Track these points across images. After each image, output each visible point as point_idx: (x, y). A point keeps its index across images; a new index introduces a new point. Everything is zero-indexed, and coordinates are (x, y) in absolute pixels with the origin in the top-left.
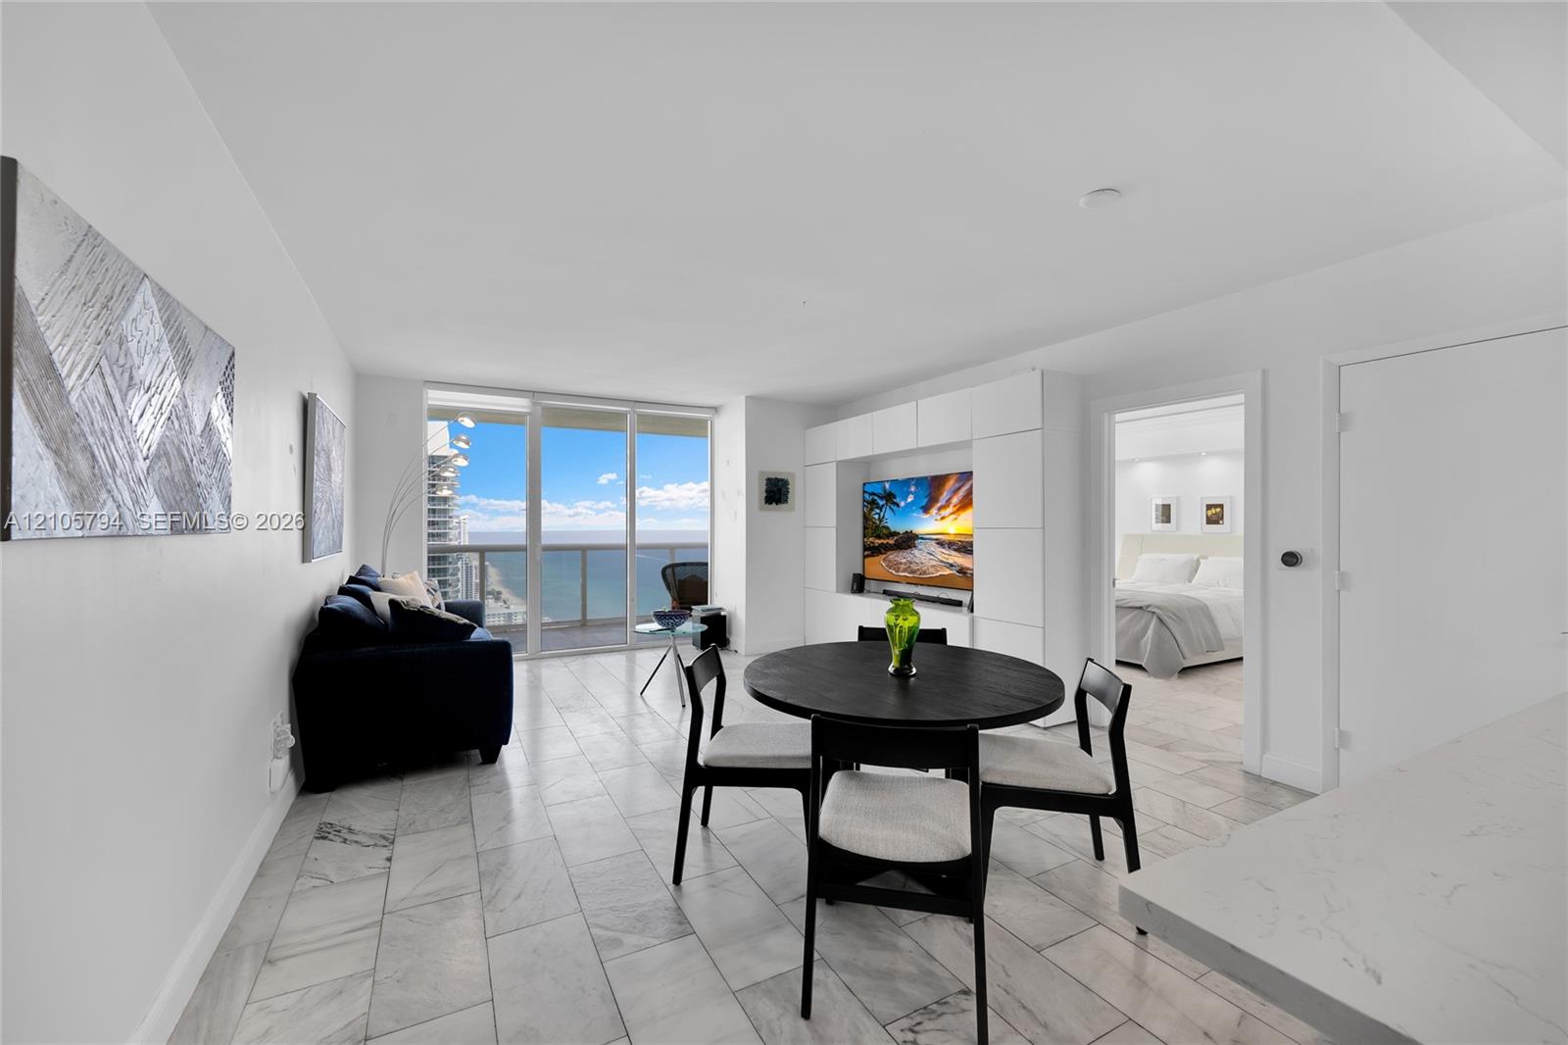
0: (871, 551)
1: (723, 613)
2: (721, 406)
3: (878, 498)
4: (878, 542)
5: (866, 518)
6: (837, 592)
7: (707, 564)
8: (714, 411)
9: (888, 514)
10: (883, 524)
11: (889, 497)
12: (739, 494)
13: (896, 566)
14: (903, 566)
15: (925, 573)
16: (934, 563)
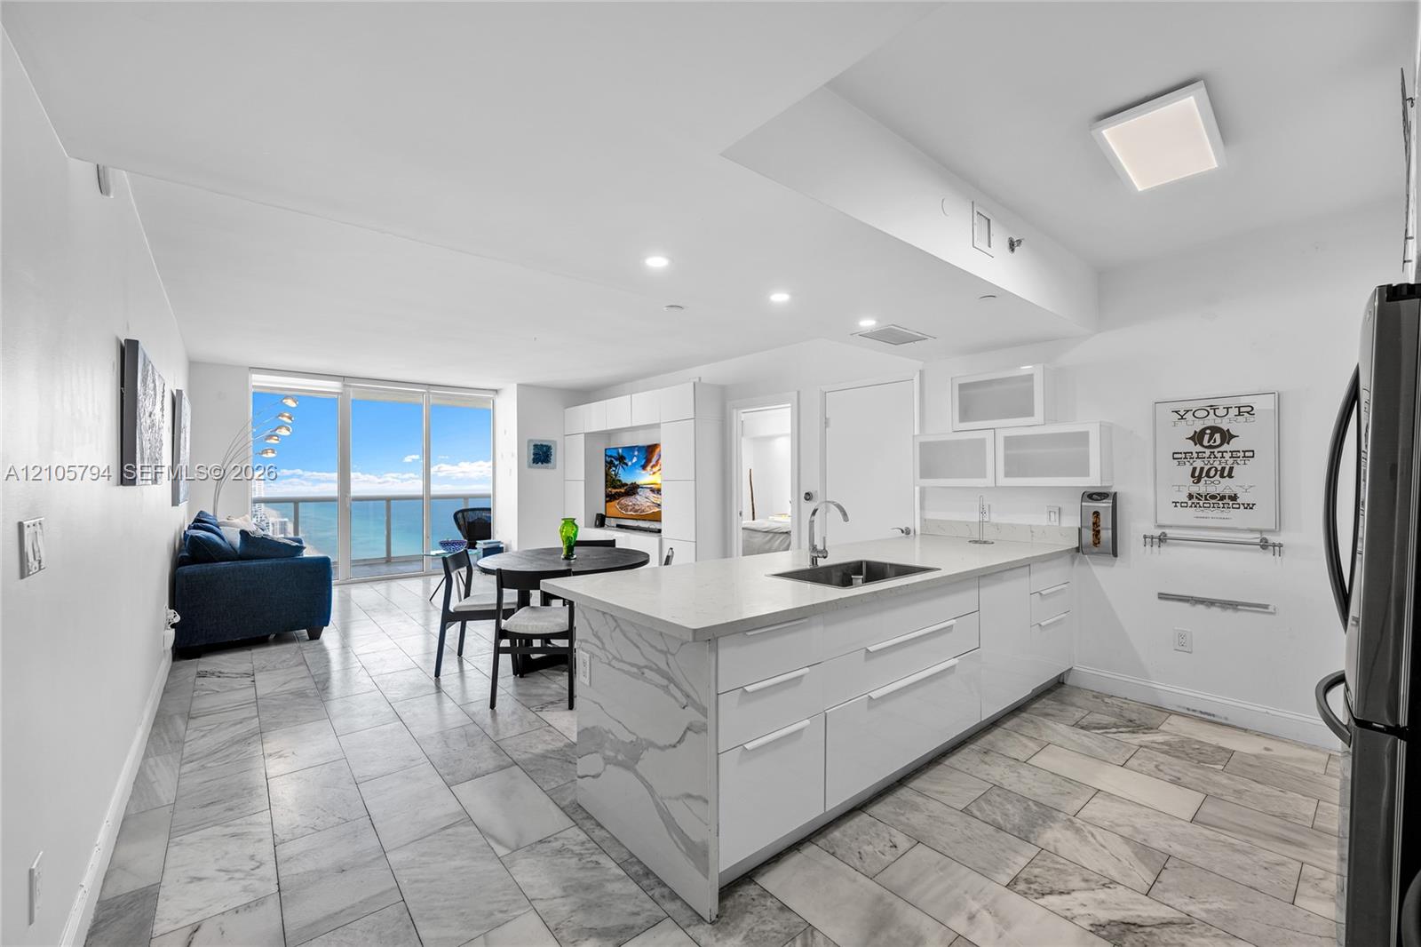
0: (610, 498)
1: (501, 546)
2: (500, 389)
3: (616, 459)
4: (614, 491)
5: (607, 475)
6: (586, 526)
7: (490, 509)
8: (495, 393)
9: (621, 471)
10: (618, 478)
11: (621, 459)
12: (513, 455)
13: (625, 507)
14: (630, 508)
15: (643, 511)
16: (648, 504)
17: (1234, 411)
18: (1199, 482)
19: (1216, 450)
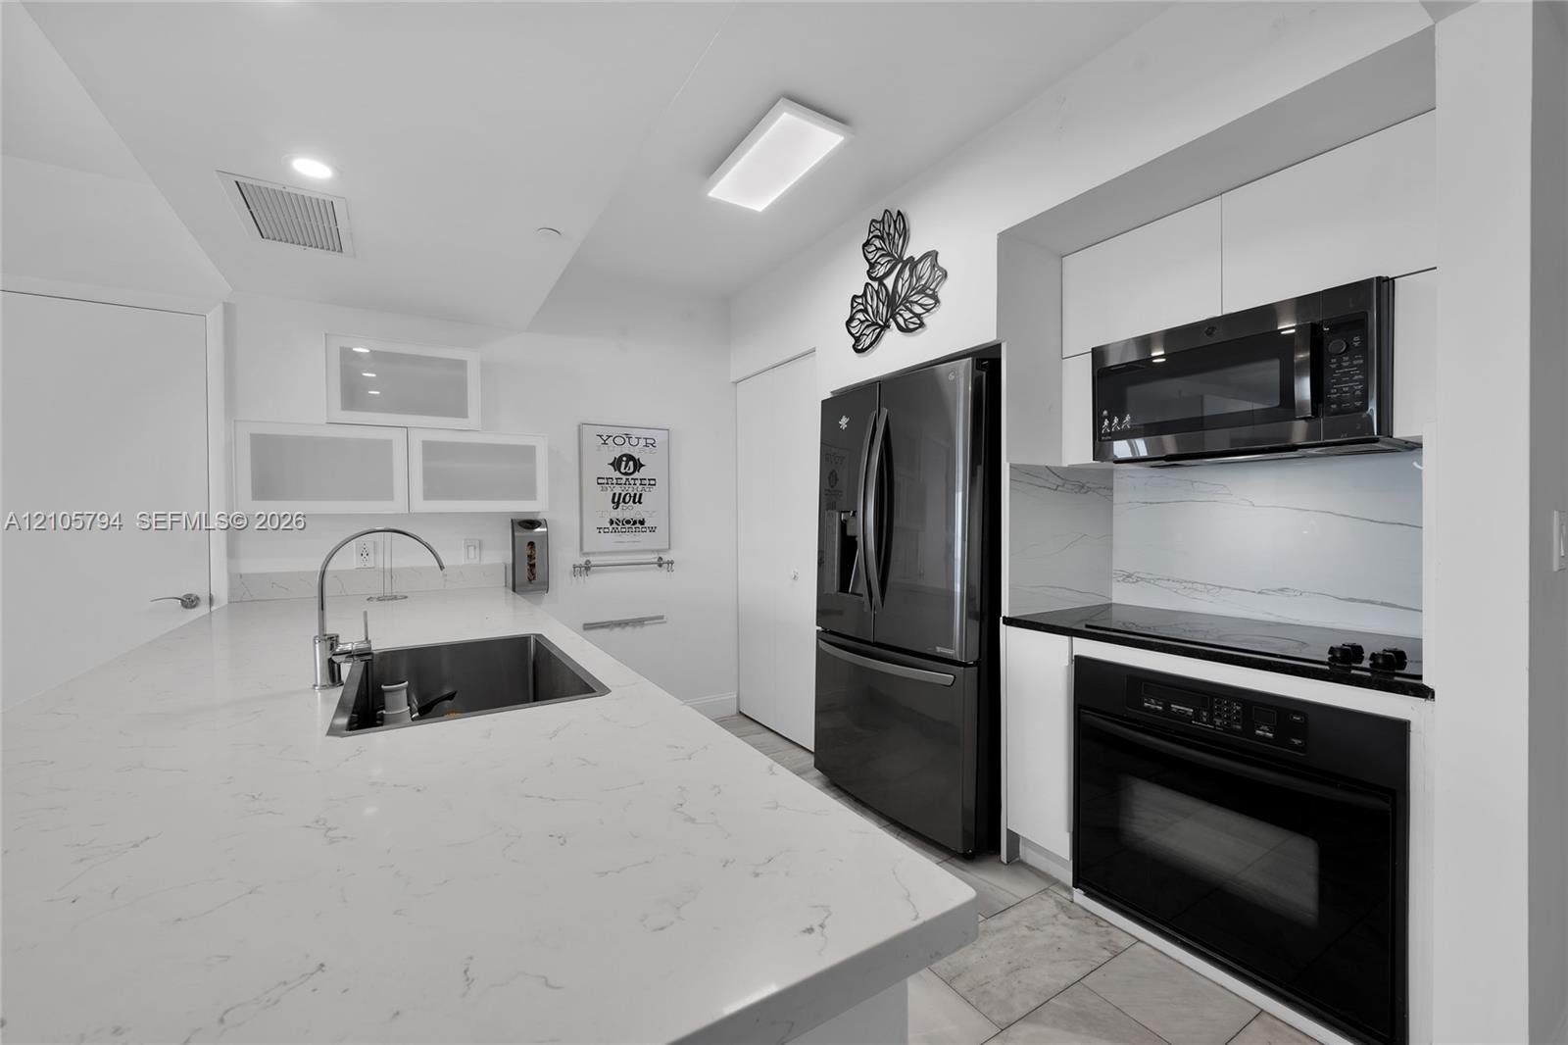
17: (642, 442)
18: (617, 508)
19: (630, 477)
